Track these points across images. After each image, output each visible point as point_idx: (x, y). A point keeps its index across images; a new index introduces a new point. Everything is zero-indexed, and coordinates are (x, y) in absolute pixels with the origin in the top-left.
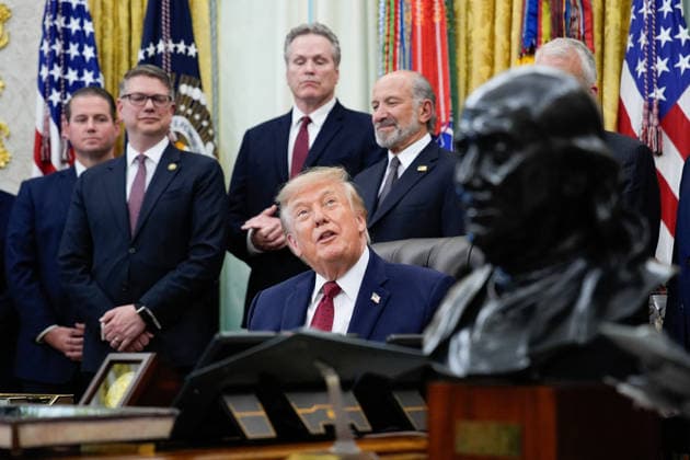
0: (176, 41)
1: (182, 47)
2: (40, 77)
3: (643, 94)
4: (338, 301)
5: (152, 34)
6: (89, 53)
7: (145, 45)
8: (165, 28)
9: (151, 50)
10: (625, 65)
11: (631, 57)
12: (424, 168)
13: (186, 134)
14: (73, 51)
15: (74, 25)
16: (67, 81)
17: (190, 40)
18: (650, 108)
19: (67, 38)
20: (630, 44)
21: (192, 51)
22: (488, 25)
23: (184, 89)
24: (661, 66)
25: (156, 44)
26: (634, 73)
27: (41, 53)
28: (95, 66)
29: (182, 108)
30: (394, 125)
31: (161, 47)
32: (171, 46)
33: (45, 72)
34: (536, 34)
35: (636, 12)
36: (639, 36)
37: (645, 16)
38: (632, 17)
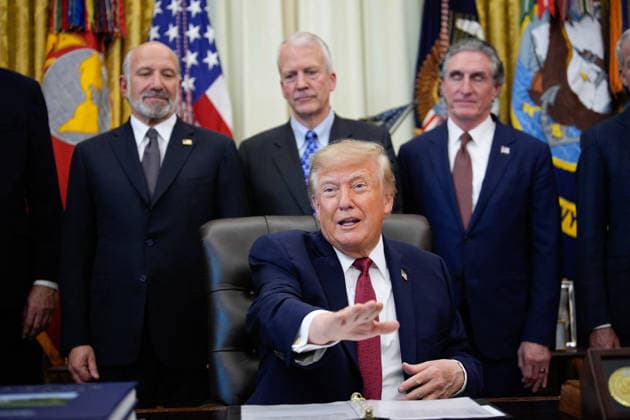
18: (184, 95)
24: (191, 59)
30: (167, 99)
34: (83, 14)
35: (163, 7)
36: (167, 29)
37: (174, 13)
38: (158, 10)
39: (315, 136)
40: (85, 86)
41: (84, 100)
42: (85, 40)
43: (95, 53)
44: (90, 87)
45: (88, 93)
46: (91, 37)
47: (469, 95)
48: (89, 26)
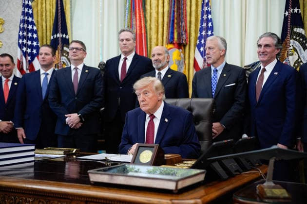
0: (63, 34)
1: (64, 36)
2: (19, 43)
3: (202, 56)
4: (154, 120)
5: (55, 31)
6: (35, 36)
7: (53, 35)
8: (60, 30)
9: (55, 36)
10: (196, 48)
11: (199, 46)
12: (170, 76)
13: (65, 62)
14: (30, 35)
15: (30, 27)
16: (28, 44)
17: (67, 34)
19: (28, 31)
20: (198, 42)
21: (67, 37)
22: (156, 34)
23: (65, 48)
25: (57, 34)
26: (200, 51)
27: (19, 35)
28: (37, 40)
29: (65, 54)
31: (58, 35)
32: (61, 35)
33: (21, 41)
34: (173, 38)
35: (200, 34)
36: (201, 40)
37: (203, 35)
38: (199, 35)
39: (217, 71)
40: (174, 59)
41: (173, 64)
42: (174, 46)
43: (177, 50)
44: (175, 60)
45: (174, 61)
46: (176, 45)
47: (263, 52)
48: (175, 42)
